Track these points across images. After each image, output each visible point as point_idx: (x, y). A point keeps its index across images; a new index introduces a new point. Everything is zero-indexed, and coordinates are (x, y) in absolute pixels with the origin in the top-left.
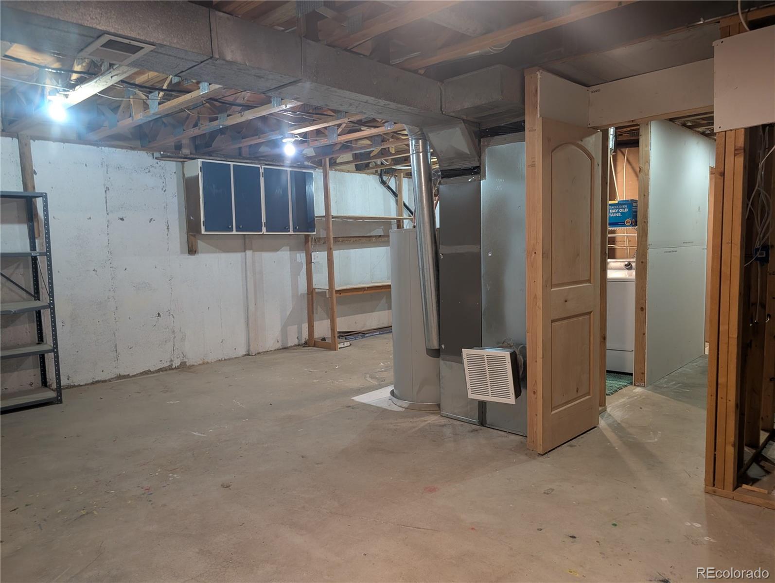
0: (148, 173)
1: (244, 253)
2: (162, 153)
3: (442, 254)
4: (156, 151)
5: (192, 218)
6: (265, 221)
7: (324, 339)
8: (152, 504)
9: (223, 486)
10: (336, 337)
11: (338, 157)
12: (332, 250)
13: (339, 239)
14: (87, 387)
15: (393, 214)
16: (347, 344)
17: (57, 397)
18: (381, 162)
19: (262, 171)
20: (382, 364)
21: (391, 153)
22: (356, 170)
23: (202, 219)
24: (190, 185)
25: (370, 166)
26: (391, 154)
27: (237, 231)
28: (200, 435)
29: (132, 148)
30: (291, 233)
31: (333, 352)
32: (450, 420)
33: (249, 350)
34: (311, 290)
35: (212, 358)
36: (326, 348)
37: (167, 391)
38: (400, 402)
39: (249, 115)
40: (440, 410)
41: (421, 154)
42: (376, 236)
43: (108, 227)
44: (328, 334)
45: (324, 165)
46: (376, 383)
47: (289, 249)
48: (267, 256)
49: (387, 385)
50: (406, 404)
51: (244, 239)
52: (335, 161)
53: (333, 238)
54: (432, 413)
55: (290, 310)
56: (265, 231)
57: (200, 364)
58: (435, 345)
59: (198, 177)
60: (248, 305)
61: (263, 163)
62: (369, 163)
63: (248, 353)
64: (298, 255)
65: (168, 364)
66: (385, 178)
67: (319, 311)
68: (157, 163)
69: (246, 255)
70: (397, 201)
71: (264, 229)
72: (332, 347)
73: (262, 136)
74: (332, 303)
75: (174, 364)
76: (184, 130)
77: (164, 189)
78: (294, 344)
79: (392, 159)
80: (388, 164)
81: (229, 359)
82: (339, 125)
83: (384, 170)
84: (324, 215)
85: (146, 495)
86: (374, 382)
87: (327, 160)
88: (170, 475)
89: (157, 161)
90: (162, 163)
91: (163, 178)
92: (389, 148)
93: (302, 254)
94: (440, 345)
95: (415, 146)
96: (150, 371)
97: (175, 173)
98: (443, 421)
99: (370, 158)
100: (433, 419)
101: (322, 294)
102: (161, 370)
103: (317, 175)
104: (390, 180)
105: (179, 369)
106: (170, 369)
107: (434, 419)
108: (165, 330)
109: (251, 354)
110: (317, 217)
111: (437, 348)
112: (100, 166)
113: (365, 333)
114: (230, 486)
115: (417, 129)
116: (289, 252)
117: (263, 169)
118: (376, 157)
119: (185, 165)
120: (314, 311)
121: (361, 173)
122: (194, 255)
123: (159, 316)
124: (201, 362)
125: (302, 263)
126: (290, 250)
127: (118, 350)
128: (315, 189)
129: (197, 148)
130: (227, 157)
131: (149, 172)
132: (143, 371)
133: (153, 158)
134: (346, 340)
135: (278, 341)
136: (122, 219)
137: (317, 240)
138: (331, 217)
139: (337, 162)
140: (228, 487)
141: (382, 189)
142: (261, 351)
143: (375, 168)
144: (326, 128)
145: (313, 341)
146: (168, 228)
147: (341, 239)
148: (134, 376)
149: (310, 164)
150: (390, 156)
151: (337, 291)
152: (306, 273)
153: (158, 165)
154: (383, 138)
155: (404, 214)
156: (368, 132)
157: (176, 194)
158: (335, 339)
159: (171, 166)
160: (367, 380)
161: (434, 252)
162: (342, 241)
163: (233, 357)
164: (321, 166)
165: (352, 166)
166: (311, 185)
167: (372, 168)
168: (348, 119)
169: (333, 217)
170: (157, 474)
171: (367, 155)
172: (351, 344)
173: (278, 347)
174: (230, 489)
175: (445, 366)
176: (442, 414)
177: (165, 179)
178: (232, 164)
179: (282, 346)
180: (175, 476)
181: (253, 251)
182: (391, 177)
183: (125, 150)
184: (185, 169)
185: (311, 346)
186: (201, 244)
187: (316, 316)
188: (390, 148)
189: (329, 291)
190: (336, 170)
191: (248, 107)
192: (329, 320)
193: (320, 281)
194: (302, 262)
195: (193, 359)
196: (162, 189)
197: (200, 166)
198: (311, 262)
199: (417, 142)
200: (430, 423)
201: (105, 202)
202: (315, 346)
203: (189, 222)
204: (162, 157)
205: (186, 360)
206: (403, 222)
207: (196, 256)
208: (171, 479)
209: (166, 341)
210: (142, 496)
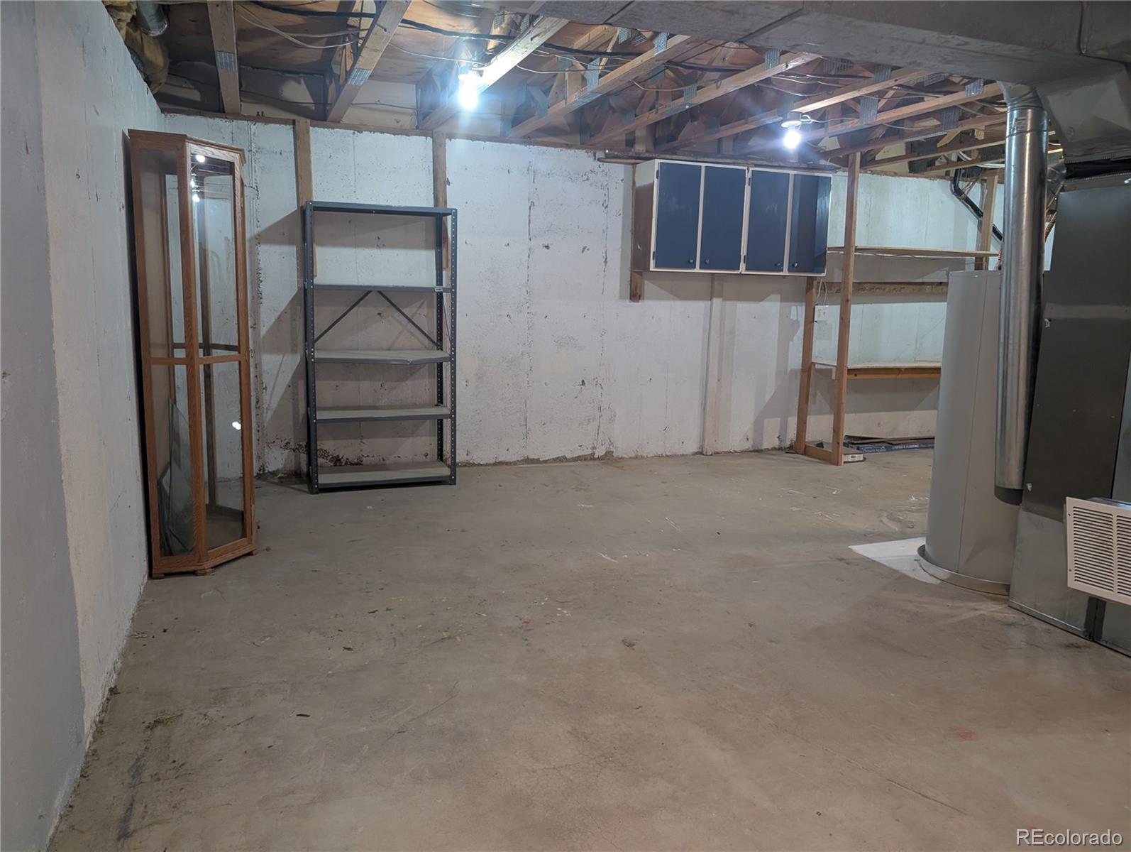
0: (587, 182)
1: (709, 302)
2: (607, 151)
3: (1050, 320)
4: (599, 149)
5: (639, 247)
6: (745, 254)
7: (820, 445)
8: (527, 645)
9: (624, 642)
10: (841, 444)
11: (878, 151)
12: (849, 303)
13: (865, 285)
14: (487, 467)
15: (971, 246)
16: (859, 457)
17: (451, 476)
18: (958, 157)
19: (748, 175)
20: (914, 499)
21: (977, 139)
22: (910, 172)
23: (653, 249)
24: (640, 198)
25: (937, 164)
26: (977, 142)
27: (701, 268)
28: (610, 559)
29: (569, 146)
30: (785, 272)
31: (834, 468)
32: (1025, 616)
33: (702, 447)
34: (808, 366)
35: (649, 450)
36: (823, 460)
37: (581, 489)
38: (933, 569)
39: (730, 86)
40: (1008, 595)
41: (1028, 136)
42: (932, 284)
43: (529, 257)
44: (827, 437)
45: (851, 165)
46: (897, 529)
47: (779, 299)
48: (743, 308)
49: (915, 536)
50: (943, 573)
51: (712, 281)
52: (873, 156)
53: (854, 283)
54: (993, 599)
55: (772, 393)
56: (744, 268)
57: (631, 458)
58: (1014, 481)
59: (652, 185)
60: (707, 382)
61: (752, 164)
62: (936, 159)
63: (701, 450)
64: (794, 309)
65: (589, 452)
66: (962, 185)
67: (819, 399)
68: (599, 167)
69: (712, 304)
70: (980, 224)
71: (743, 266)
72: (833, 460)
73: (750, 119)
74: (841, 389)
75: (596, 452)
76: (636, 116)
77: (605, 205)
78: (772, 446)
79: (978, 149)
80: (969, 159)
81: (672, 456)
82: (881, 94)
83: (963, 171)
84: (843, 246)
85: (523, 630)
86: (894, 527)
87: (858, 155)
88: (559, 609)
89: (599, 163)
90: (606, 166)
91: (606, 188)
92: (973, 130)
93: (799, 308)
94: (1023, 483)
95: (1017, 120)
96: (566, 458)
97: (622, 180)
98: (1012, 616)
99: (937, 150)
100: (991, 609)
101: (826, 373)
102: (579, 458)
103: (839, 180)
104: (971, 188)
105: (603, 461)
106: (591, 459)
107: (994, 609)
108: (589, 405)
109: (704, 453)
110: (830, 249)
111: (1017, 487)
112: (526, 172)
113: (894, 443)
114: (634, 645)
115: (1025, 89)
116: (779, 303)
117: (750, 172)
118: (947, 147)
119: (637, 169)
120: (811, 398)
121: (917, 177)
122: (638, 302)
123: (582, 385)
124: (633, 455)
125: (799, 322)
126: (781, 301)
127: (528, 425)
128: (833, 205)
129: (656, 142)
130: (698, 155)
131: (587, 179)
132: (557, 456)
133: (595, 159)
134: (858, 451)
135: (748, 439)
136: (547, 247)
137: (828, 286)
138: (854, 249)
139: (876, 159)
140: (631, 645)
141: (954, 204)
142: (720, 450)
143: (946, 168)
144: (857, 100)
145: (804, 446)
146: (606, 262)
147: (868, 287)
148: (545, 462)
149: (828, 163)
150: (974, 145)
151: (850, 371)
152: (802, 337)
153: (601, 170)
154: (961, 113)
155: (991, 247)
156: (931, 102)
157: (621, 212)
158: (838, 447)
159: (618, 170)
160: (881, 521)
161: (1032, 315)
162: (871, 289)
163: (679, 454)
164: (847, 167)
165: (904, 165)
166: (826, 198)
167: (939, 168)
168: (896, 80)
169: (857, 250)
170: (543, 604)
171: (932, 144)
172: (865, 459)
173: (747, 447)
174: (634, 649)
175: (1028, 521)
176: (1011, 604)
177: (608, 189)
178: (703, 165)
179: (753, 446)
180: (565, 612)
181: (724, 300)
182: (974, 183)
183: (559, 149)
184: (636, 175)
185: (797, 453)
186: (649, 286)
187: (811, 406)
188: (976, 131)
189: (837, 370)
190: (873, 173)
191: (729, 72)
192: (833, 416)
193: (825, 352)
194: (799, 319)
195: (622, 448)
196: (603, 205)
197: (656, 169)
198: (813, 321)
199: (1022, 113)
200: (984, 615)
201: (528, 222)
202: (805, 453)
203: (635, 252)
204: (607, 158)
205: (613, 449)
206: (987, 261)
207: (641, 303)
208: (558, 615)
209: (589, 420)
210: (518, 630)
